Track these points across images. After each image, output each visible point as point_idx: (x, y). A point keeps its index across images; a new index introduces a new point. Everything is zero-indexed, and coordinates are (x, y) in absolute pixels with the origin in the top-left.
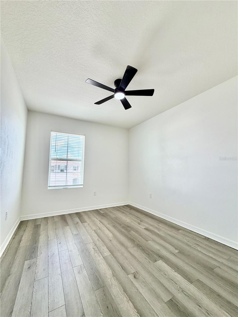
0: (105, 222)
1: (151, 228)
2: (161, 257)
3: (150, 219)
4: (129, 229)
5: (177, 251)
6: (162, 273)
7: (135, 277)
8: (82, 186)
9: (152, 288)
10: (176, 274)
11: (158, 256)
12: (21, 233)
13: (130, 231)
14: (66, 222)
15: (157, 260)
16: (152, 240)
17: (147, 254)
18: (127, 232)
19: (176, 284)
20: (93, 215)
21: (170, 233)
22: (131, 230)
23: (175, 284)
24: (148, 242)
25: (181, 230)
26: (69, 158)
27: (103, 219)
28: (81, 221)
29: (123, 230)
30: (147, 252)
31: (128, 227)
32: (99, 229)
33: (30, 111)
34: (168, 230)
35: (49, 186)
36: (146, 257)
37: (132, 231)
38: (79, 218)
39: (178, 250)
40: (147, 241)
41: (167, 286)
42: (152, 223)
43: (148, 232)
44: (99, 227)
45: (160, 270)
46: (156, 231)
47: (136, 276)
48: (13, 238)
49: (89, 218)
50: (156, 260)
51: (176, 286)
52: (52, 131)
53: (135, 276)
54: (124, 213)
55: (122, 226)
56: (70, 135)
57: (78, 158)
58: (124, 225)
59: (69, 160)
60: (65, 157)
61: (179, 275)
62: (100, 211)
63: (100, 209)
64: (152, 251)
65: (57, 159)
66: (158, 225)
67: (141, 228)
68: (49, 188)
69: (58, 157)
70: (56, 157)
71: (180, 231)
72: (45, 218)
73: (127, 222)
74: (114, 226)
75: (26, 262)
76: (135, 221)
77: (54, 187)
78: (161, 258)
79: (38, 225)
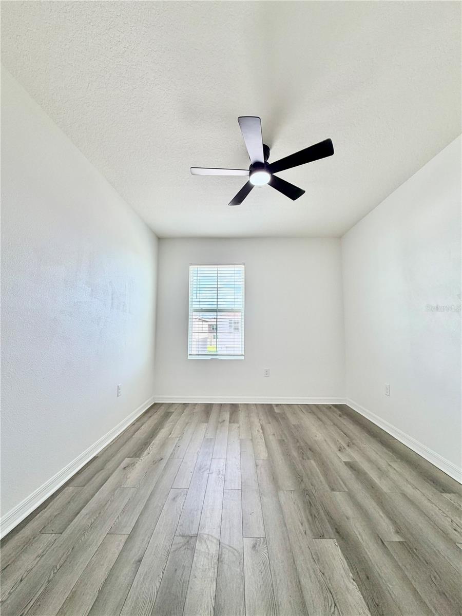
0: (270, 429)
1: (365, 466)
2: (342, 535)
3: (377, 446)
4: (309, 453)
5: (397, 538)
6: (317, 567)
7: (254, 547)
8: (242, 358)
9: (274, 583)
10: (353, 586)
11: (334, 530)
12: (145, 419)
13: (308, 458)
14: (207, 416)
15: (325, 536)
16: (347, 490)
17: (311, 515)
18: (301, 459)
19: (335, 605)
20: (258, 413)
21: (409, 490)
22: (310, 458)
23: (333, 605)
24: (334, 492)
25: (454, 493)
26: (220, 307)
27: (270, 423)
28: (230, 418)
29: (295, 454)
30: (314, 512)
31: (310, 449)
32: (252, 440)
33: (161, 240)
34: (410, 484)
35: (190, 355)
36: (305, 520)
37: (312, 462)
38: (231, 415)
39: (402, 537)
40: (333, 490)
41: (307, 597)
42: (373, 455)
43: (350, 473)
44: (252, 437)
45: (317, 558)
46: (373, 475)
47: (257, 546)
48: (133, 424)
49: (248, 416)
50: (323, 536)
51: (332, 610)
52: (191, 264)
53: (256, 544)
54: (321, 421)
55: (298, 444)
56: (221, 268)
57: (233, 306)
58: (302, 444)
59: (219, 311)
60: (214, 307)
61: (359, 594)
62: (275, 408)
63: (277, 405)
64: (328, 514)
65: (201, 309)
66: (390, 463)
67: (337, 459)
68: (190, 358)
69: (201, 306)
70: (198, 306)
71: (447, 496)
72: (184, 404)
73: (315, 440)
74: (281, 442)
75: (126, 459)
76: (335, 442)
77: (197, 356)
78: (340, 536)
79: (169, 412)
